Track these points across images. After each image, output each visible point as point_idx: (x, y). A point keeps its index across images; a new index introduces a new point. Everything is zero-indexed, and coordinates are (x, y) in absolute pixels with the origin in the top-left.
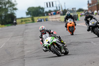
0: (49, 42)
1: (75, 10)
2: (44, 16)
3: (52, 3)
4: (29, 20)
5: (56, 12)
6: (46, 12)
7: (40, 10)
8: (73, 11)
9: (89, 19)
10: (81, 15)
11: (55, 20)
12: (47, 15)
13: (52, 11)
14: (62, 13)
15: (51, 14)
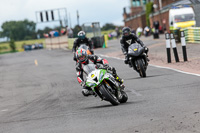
0: (96, 80)
1: (97, 26)
2: (36, 38)
3: (52, 13)
4: (5, 48)
5: (59, 32)
6: (40, 32)
7: (28, 27)
8: (93, 28)
9: (129, 42)
10: (111, 38)
11: (58, 46)
12: (42, 37)
13: (51, 30)
14: (71, 32)
15: (50, 36)
